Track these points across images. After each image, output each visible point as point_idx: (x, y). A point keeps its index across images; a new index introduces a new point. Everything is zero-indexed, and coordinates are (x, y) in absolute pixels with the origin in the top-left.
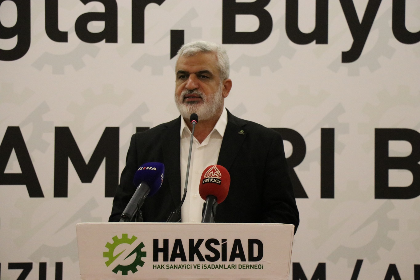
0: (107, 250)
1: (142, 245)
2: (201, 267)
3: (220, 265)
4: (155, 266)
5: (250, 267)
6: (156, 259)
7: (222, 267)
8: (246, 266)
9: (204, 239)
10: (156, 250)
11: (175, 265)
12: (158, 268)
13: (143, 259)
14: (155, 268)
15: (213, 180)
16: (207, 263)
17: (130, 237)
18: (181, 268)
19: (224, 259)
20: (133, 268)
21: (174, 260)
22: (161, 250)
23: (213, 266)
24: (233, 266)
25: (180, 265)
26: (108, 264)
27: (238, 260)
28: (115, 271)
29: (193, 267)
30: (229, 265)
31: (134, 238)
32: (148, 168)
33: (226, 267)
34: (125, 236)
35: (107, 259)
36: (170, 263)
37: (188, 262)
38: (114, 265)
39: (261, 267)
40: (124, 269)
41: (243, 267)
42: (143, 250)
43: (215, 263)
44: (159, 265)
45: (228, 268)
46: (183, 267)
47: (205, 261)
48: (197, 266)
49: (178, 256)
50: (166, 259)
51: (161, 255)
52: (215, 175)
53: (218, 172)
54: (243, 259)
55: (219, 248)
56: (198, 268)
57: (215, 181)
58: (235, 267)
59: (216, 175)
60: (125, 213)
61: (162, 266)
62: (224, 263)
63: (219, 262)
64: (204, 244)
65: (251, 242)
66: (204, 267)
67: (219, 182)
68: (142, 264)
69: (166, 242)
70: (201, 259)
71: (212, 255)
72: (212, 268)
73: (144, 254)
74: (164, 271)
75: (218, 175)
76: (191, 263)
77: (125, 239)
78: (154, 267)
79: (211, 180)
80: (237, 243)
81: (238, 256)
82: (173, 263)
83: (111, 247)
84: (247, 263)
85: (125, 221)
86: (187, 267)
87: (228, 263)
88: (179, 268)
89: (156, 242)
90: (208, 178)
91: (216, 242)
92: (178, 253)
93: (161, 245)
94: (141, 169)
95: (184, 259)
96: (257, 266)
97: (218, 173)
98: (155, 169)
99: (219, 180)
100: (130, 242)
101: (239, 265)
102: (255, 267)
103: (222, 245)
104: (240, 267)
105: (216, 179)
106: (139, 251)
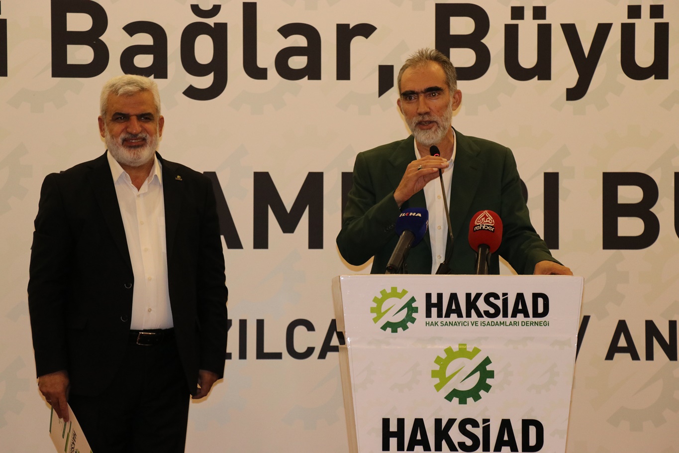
0: (375, 305)
1: (413, 300)
2: (479, 324)
3: (500, 322)
4: (428, 323)
5: (534, 324)
6: (428, 315)
7: (503, 323)
8: (529, 323)
9: (482, 294)
10: (429, 305)
11: (450, 322)
12: (431, 325)
13: (414, 315)
14: (428, 325)
15: (486, 227)
16: (486, 319)
17: (399, 291)
18: (457, 325)
19: (505, 315)
20: (403, 325)
21: (449, 317)
22: (434, 305)
23: (493, 323)
24: (516, 323)
25: (455, 322)
26: (376, 320)
27: (520, 316)
28: (384, 328)
29: (470, 324)
30: (511, 322)
31: (404, 292)
32: (411, 214)
33: (508, 324)
34: (394, 289)
35: (375, 315)
36: (444, 320)
37: (464, 319)
38: (383, 322)
39: (546, 324)
40: (393, 327)
41: (526, 324)
42: (414, 305)
43: (495, 320)
44: (432, 322)
45: (510, 325)
46: (459, 324)
47: (483, 317)
48: (476, 323)
49: (454, 312)
50: (440, 315)
51: (434, 311)
52: (487, 221)
53: (490, 218)
54: (526, 315)
55: (499, 303)
56: (476, 325)
57: (488, 228)
58: (517, 324)
59: (489, 221)
60: (390, 264)
61: (436, 323)
62: (505, 319)
63: (500, 318)
64: (482, 298)
65: (536, 296)
66: (482, 324)
67: (492, 230)
68: (413, 320)
69: (440, 296)
70: (479, 315)
71: (492, 311)
72: (492, 325)
73: (416, 310)
74: (439, 328)
75: (490, 221)
76: (468, 319)
77: (394, 293)
78: (426, 324)
79: (484, 227)
80: (520, 297)
81: (520, 311)
82: (447, 320)
83: (379, 302)
84: (531, 319)
85: (391, 273)
86: (463, 324)
87: (509, 319)
88: (455, 325)
89: (429, 296)
90: (479, 225)
91: (496, 297)
92: (453, 308)
93: (434, 300)
94: (404, 215)
95: (460, 315)
96: (543, 323)
97: (490, 219)
98: (420, 215)
99: (492, 227)
100: (400, 296)
101: (522, 322)
102: (540, 324)
103: (503, 299)
104: (523, 324)
105: (488, 226)
106: (410, 307)
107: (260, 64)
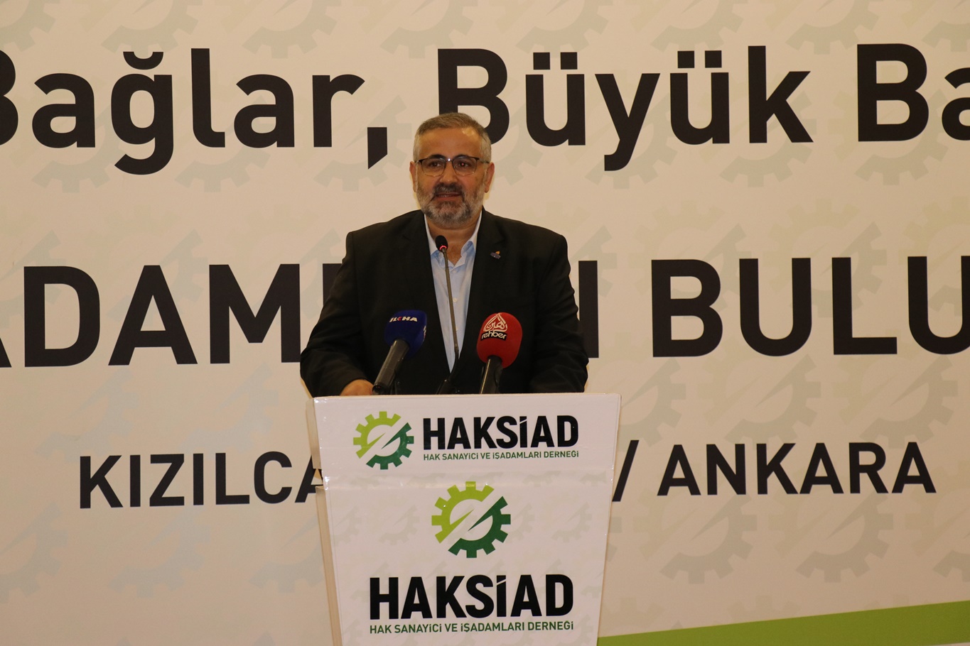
0: (359, 435)
1: (407, 427)
2: (491, 456)
3: (518, 453)
4: (426, 456)
5: (559, 455)
6: (427, 446)
7: (521, 455)
8: (554, 453)
9: (494, 418)
10: (428, 434)
11: (454, 455)
12: (431, 458)
13: (409, 447)
14: (426, 459)
15: (495, 334)
16: (499, 450)
17: (390, 416)
18: (463, 458)
19: (524, 444)
20: (395, 459)
21: (453, 448)
22: (434, 434)
23: (508, 454)
24: (537, 454)
25: (461, 455)
26: (360, 454)
27: (542, 445)
28: (371, 464)
29: (480, 457)
30: (531, 453)
31: (396, 418)
32: (404, 318)
33: (527, 455)
34: (383, 414)
35: (359, 447)
36: (447, 451)
37: (473, 450)
38: (369, 456)
39: (575, 454)
40: (383, 462)
41: (550, 455)
42: (409, 434)
43: (511, 450)
44: (432, 455)
45: (530, 456)
46: (466, 456)
47: (496, 447)
48: (486, 455)
49: (459, 441)
50: (441, 446)
51: (434, 441)
52: (498, 326)
53: (503, 322)
54: (550, 444)
55: (516, 429)
56: (487, 458)
57: (498, 335)
58: (539, 455)
59: (500, 327)
60: (378, 383)
61: (437, 457)
62: (523, 450)
63: (517, 448)
64: (494, 423)
65: (561, 420)
66: (495, 456)
67: (504, 337)
68: (408, 453)
69: (441, 422)
70: (491, 444)
72: (507, 457)
73: (411, 440)
74: (440, 462)
75: (502, 326)
76: (478, 451)
77: (384, 419)
79: (493, 334)
80: (542, 421)
81: (542, 439)
82: (451, 451)
83: (364, 431)
84: (556, 448)
85: (380, 394)
86: (471, 456)
87: (529, 450)
88: (460, 457)
89: (427, 422)
90: (488, 332)
91: (512, 421)
92: (459, 436)
93: (434, 427)
94: (395, 320)
95: (467, 446)
96: (570, 453)
97: (501, 323)
98: (415, 319)
99: (504, 333)
100: (391, 423)
101: (545, 452)
102: (567, 454)
103: (521, 425)
104: (546, 455)
105: (499, 332)
106: (404, 436)
107: (216, 126)
